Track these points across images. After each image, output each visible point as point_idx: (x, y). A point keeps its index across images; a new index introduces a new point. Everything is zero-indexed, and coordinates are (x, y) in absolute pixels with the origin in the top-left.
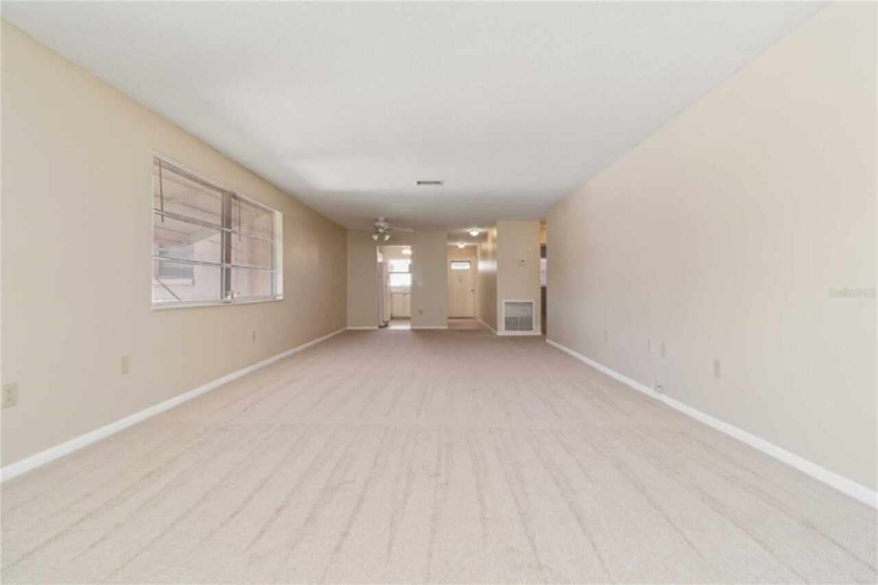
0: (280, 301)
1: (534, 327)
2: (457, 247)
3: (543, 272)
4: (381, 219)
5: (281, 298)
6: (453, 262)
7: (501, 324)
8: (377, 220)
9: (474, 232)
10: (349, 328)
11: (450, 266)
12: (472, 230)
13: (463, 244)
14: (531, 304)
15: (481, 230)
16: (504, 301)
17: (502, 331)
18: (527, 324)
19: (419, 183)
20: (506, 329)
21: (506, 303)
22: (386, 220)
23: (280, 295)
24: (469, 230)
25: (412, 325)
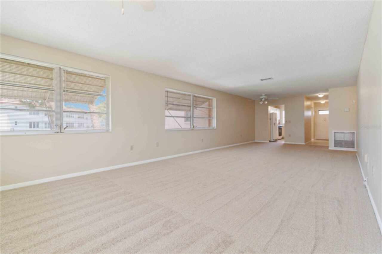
0: (215, 129)
1: (355, 146)
2: (320, 103)
4: (263, 95)
5: (215, 128)
6: (319, 111)
7: (332, 144)
10: (256, 141)
11: (319, 113)
12: (320, 94)
13: (324, 101)
14: (353, 133)
15: (324, 94)
16: (333, 131)
17: (331, 148)
18: (351, 144)
19: (262, 80)
20: (335, 146)
21: (335, 133)
22: (266, 95)
23: (215, 127)
24: (317, 94)
25: (285, 141)
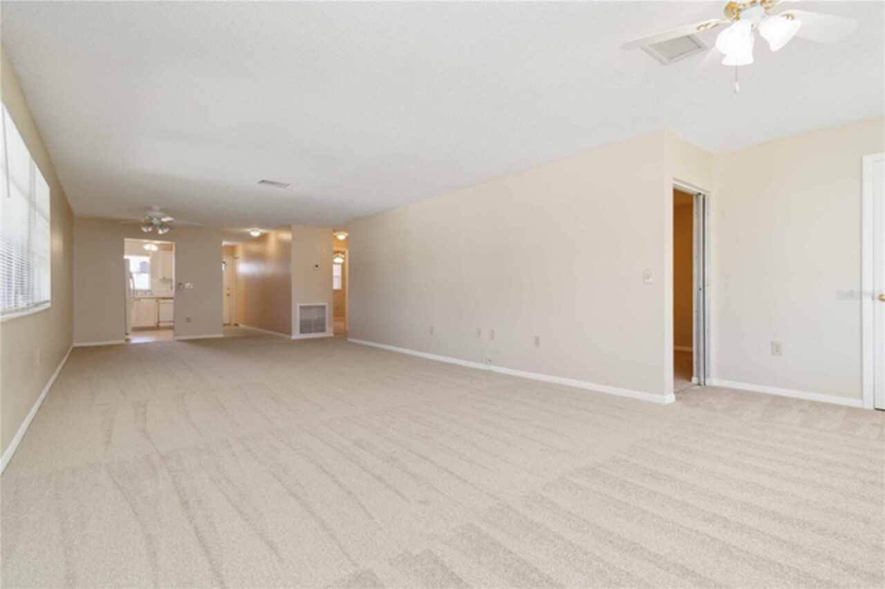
1: (327, 328)
3: (336, 277)
4: (156, 207)
5: (49, 305)
7: (296, 327)
8: (150, 209)
9: (255, 233)
12: (253, 230)
14: (324, 307)
15: (261, 231)
16: (299, 305)
17: (296, 335)
18: (320, 326)
20: (302, 331)
21: (301, 307)
23: (47, 301)
24: (248, 230)
